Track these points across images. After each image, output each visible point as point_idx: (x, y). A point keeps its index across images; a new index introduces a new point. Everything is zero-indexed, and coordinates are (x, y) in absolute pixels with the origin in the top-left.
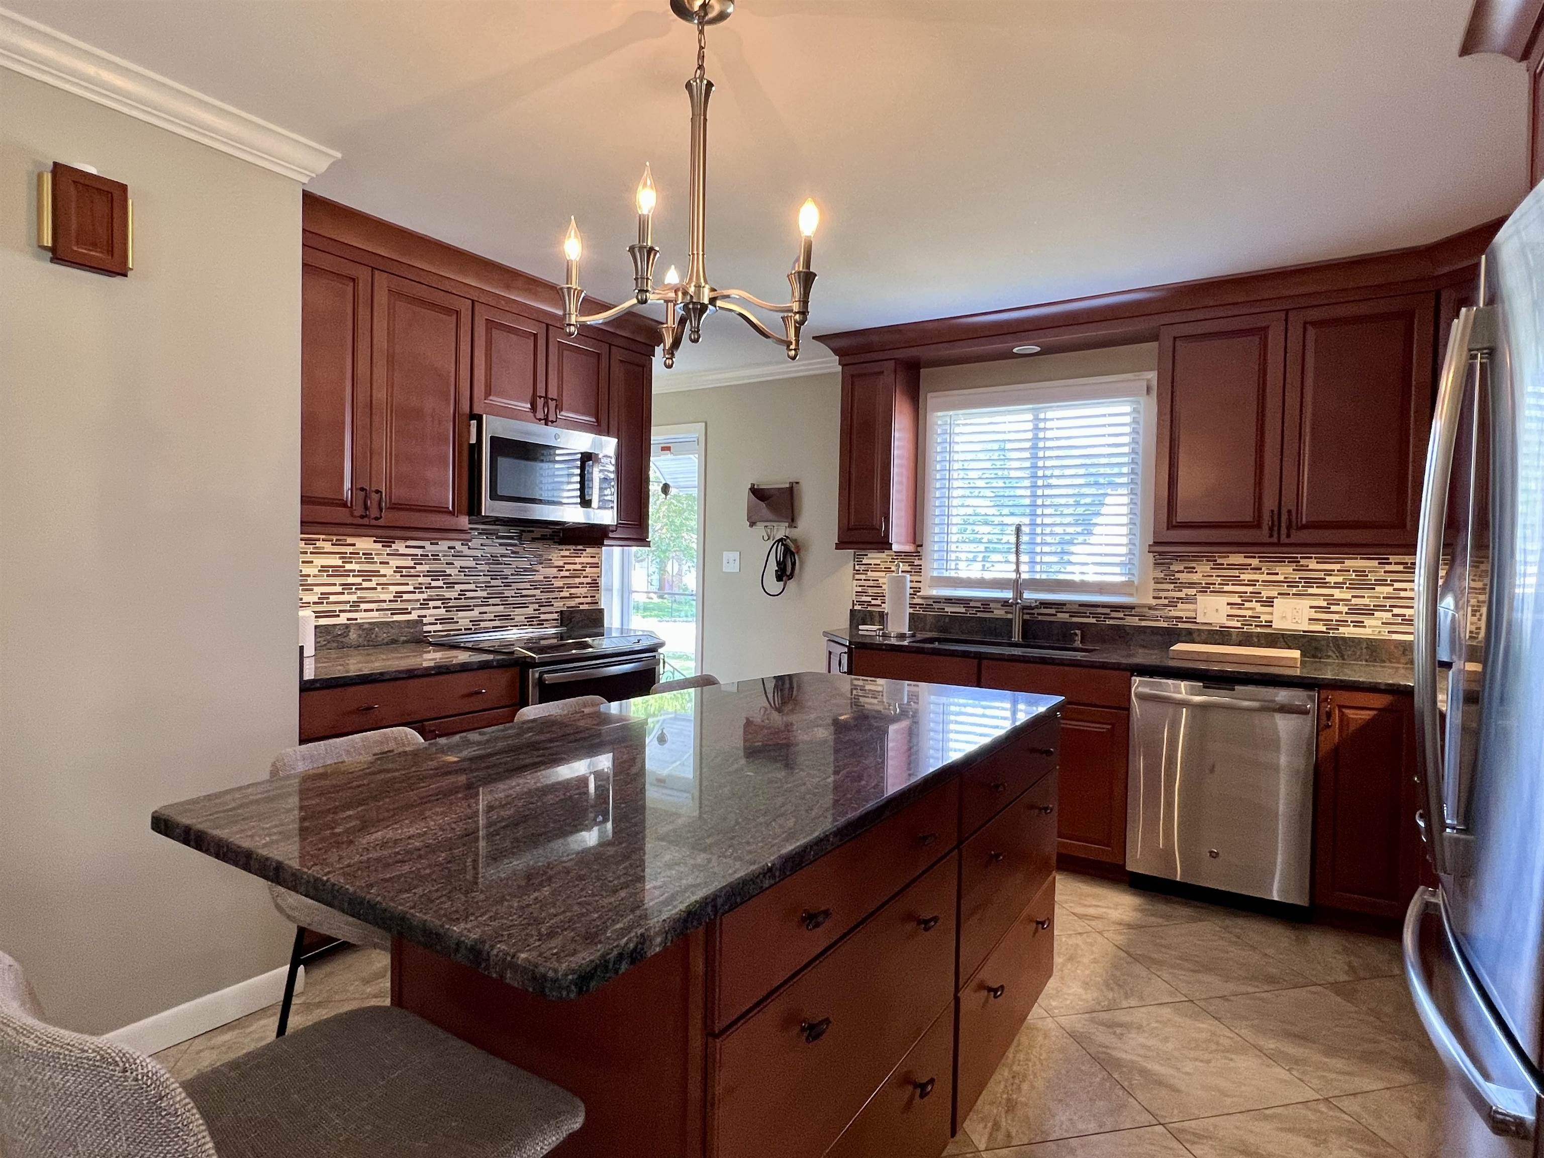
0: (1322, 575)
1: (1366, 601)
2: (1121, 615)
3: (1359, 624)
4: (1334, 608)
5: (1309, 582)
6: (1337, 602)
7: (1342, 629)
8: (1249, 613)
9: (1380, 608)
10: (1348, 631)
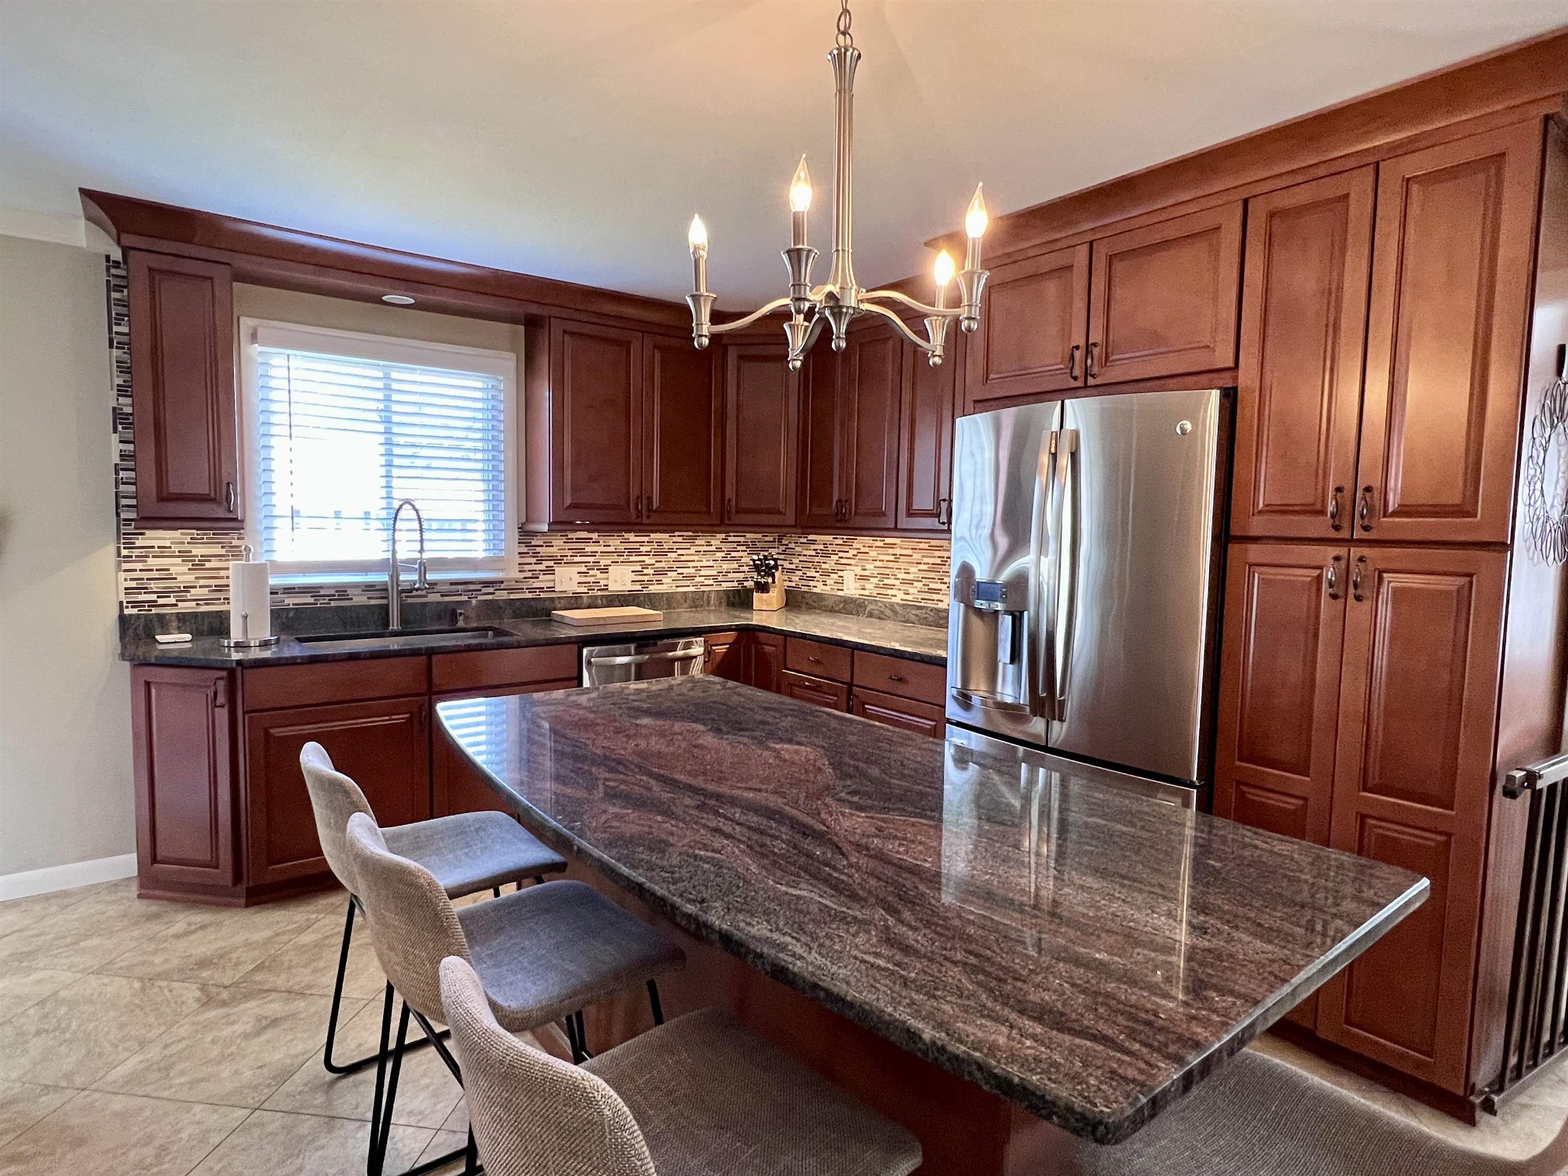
0: (637, 546)
1: (663, 565)
2: (491, 590)
3: (659, 582)
4: (646, 571)
5: (631, 551)
6: (646, 567)
7: (651, 587)
8: (592, 579)
9: (671, 569)
10: (654, 589)
